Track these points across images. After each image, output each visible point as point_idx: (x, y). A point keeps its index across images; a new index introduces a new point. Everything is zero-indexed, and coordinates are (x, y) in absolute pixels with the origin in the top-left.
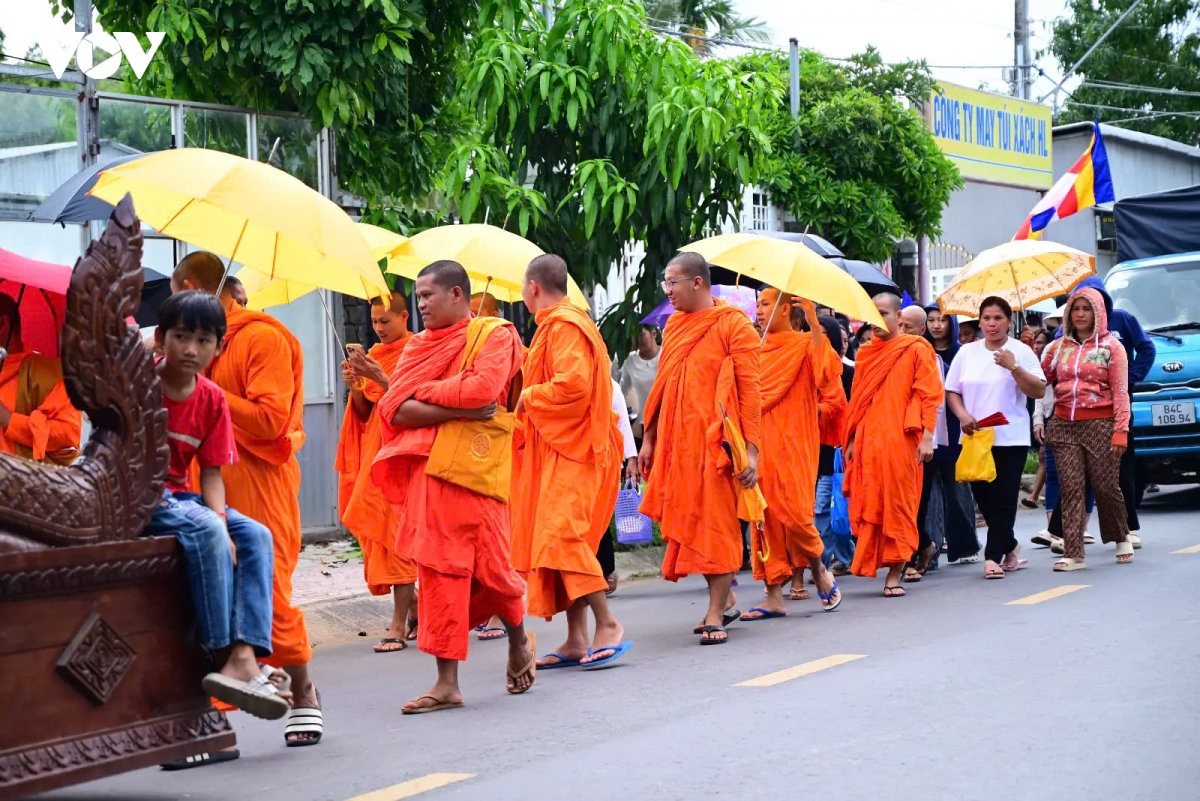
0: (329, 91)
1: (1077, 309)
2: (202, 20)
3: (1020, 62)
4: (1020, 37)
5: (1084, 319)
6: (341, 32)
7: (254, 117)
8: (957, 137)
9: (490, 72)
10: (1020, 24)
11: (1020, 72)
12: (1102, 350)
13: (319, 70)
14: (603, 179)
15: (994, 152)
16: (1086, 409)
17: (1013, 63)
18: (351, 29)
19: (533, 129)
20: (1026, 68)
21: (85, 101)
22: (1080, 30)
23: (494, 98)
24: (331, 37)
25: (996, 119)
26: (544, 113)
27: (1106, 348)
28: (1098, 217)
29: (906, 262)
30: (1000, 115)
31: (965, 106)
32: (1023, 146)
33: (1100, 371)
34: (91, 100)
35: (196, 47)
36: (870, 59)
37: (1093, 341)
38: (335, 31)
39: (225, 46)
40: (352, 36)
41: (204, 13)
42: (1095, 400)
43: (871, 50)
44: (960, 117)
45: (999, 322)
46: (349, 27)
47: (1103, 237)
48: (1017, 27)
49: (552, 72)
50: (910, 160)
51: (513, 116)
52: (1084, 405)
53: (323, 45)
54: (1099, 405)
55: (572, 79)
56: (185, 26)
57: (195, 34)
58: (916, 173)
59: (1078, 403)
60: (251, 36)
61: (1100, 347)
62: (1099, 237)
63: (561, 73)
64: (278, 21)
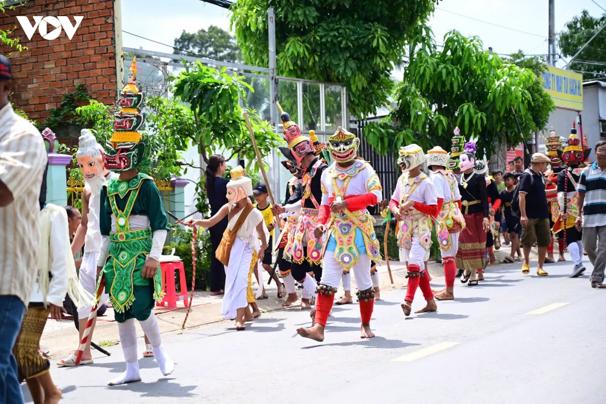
0: (355, 77)
2: (307, 48)
3: (551, 52)
4: (551, 41)
6: (362, 54)
7: (323, 85)
8: (550, 88)
9: (425, 70)
10: (551, 35)
11: (551, 57)
13: (353, 70)
14: (472, 110)
15: (562, 95)
17: (548, 53)
18: (366, 52)
19: (440, 91)
20: (554, 55)
22: (572, 37)
23: (425, 80)
24: (357, 55)
25: (563, 80)
26: (443, 84)
28: (601, 123)
29: (529, 142)
30: (565, 78)
31: (553, 75)
32: (573, 92)
34: (275, 80)
35: (303, 59)
36: (519, 55)
38: (359, 53)
39: (317, 59)
40: (366, 55)
41: (308, 46)
43: (520, 51)
44: (551, 79)
46: (365, 52)
47: (603, 131)
48: (550, 36)
49: (447, 69)
50: (539, 99)
51: (431, 86)
53: (354, 59)
55: (455, 71)
56: (301, 51)
57: (304, 53)
58: (541, 104)
60: (326, 56)
62: (601, 131)
63: (450, 69)
64: (338, 50)
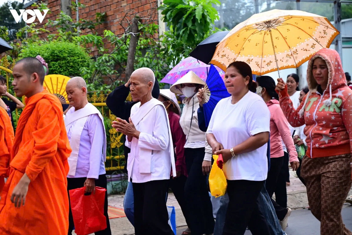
1: (316, 68)
5: (321, 76)
12: (335, 100)
16: (319, 149)
21: (336, 4)
27: (339, 97)
33: (333, 118)
37: (328, 92)
42: (327, 142)
45: (233, 79)
52: (317, 145)
54: (329, 145)
59: (314, 144)
61: (334, 97)
